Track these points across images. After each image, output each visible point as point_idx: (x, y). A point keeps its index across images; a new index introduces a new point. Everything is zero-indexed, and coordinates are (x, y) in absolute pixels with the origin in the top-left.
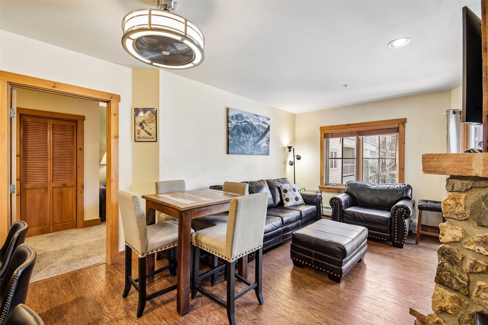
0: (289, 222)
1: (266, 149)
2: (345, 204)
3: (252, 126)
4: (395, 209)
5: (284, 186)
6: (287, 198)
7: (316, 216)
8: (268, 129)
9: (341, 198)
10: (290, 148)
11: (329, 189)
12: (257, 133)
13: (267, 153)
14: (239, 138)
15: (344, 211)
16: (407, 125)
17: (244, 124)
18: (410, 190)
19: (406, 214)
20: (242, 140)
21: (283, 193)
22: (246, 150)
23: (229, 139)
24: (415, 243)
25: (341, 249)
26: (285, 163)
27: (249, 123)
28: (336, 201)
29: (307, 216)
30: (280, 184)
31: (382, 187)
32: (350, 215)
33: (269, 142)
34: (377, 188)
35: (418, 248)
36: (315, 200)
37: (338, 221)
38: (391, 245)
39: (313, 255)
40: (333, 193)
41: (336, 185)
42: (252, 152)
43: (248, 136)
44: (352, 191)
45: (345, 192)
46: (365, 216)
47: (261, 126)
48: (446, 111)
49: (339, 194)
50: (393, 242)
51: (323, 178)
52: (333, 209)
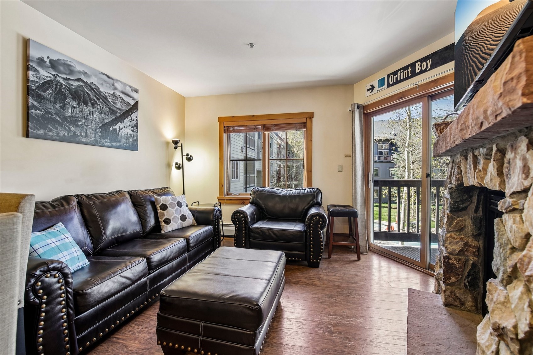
0: (163, 262)
1: (131, 140)
2: (251, 219)
3: (98, 92)
4: (309, 219)
5: (162, 200)
6: (166, 218)
7: (213, 240)
8: (135, 107)
9: (246, 210)
10: (176, 143)
11: (231, 200)
12: (109, 109)
13: (134, 147)
14: (63, 107)
15: (251, 229)
16: (314, 119)
17: (76, 84)
18: (320, 194)
19: (322, 224)
20: (69, 114)
21: (159, 211)
22: (81, 135)
23: (30, 104)
24: (327, 257)
25: (252, 310)
26: (169, 166)
27: (90, 86)
28: (240, 215)
29: (198, 244)
30: (155, 196)
31: (291, 193)
32: (258, 233)
33: (137, 128)
34: (287, 194)
35: (333, 263)
36: (212, 217)
37: (242, 247)
38: (306, 266)
39: (201, 329)
40: (236, 205)
41: (239, 195)
42: (99, 140)
43: (87, 110)
44: (258, 200)
45: (250, 203)
46: (275, 232)
47: (118, 97)
48: (352, 105)
49: (243, 205)
50: (309, 262)
51: (222, 186)
52: (236, 228)
